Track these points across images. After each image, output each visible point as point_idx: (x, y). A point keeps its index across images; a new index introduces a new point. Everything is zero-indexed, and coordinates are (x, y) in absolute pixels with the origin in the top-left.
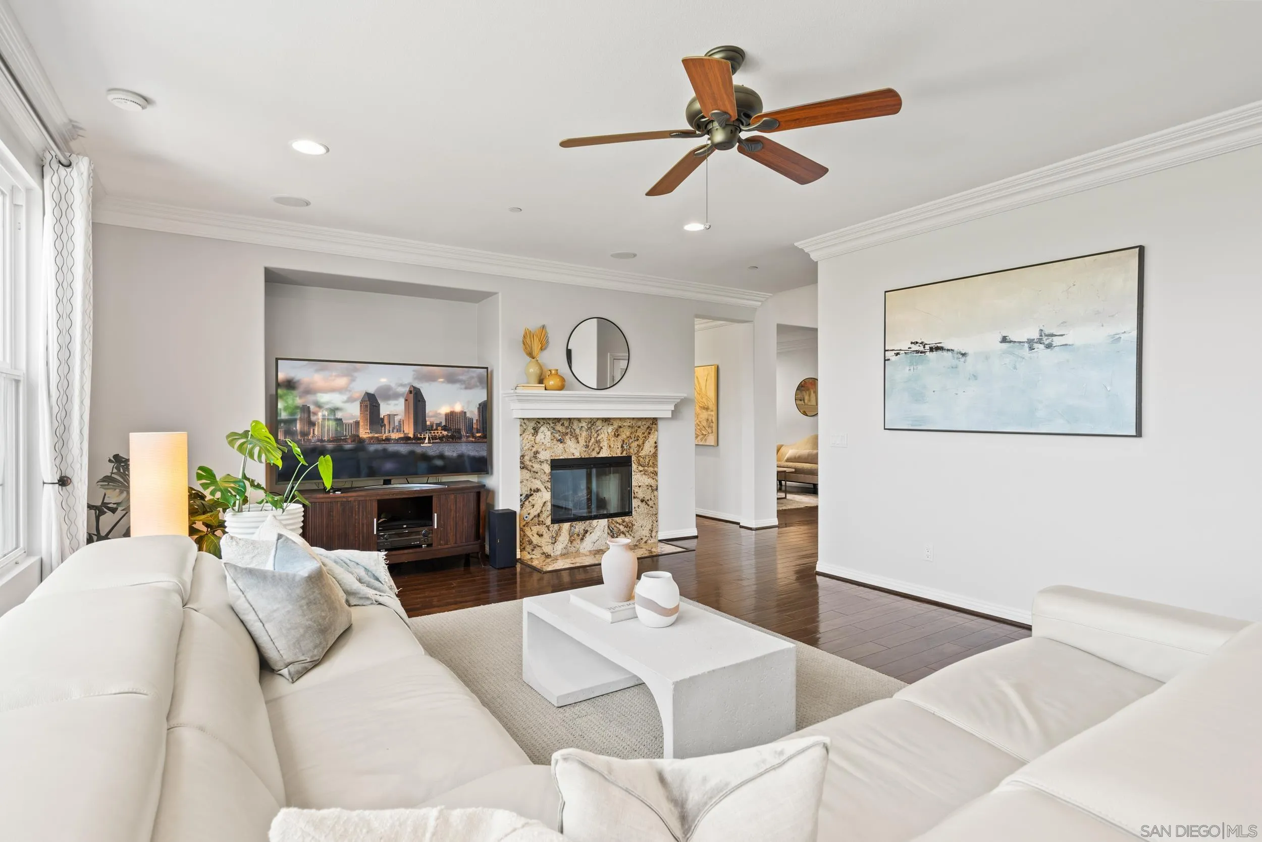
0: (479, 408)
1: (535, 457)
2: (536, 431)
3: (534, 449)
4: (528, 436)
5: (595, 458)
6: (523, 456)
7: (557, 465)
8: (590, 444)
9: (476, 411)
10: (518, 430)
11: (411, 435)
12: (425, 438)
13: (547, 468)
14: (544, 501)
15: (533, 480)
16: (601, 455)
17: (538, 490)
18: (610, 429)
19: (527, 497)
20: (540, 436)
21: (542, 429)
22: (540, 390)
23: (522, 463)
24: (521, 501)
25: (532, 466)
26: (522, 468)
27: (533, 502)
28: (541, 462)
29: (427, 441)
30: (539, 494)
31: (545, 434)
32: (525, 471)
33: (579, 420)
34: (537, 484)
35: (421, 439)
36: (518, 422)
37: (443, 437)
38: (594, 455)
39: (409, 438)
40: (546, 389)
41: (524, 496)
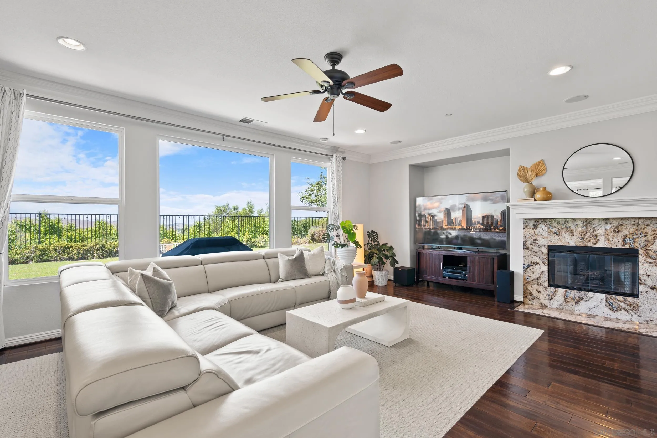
0: (501, 214)
1: (535, 243)
2: (535, 227)
3: (534, 238)
4: (530, 229)
5: (591, 247)
6: (525, 242)
7: (552, 249)
8: (586, 237)
9: (500, 215)
10: (522, 226)
11: (465, 227)
12: (472, 229)
13: (545, 251)
14: (542, 271)
15: (533, 257)
16: (597, 245)
17: (537, 263)
18: (608, 227)
19: (529, 266)
20: (539, 230)
21: (540, 225)
22: (532, 201)
23: (524, 245)
24: (524, 268)
25: (532, 248)
26: (525, 248)
27: (533, 270)
28: (540, 246)
29: (472, 230)
30: (538, 266)
31: (542, 229)
32: (527, 251)
33: (574, 219)
34: (536, 259)
35: (469, 229)
36: (522, 221)
37: (481, 228)
38: (590, 245)
39: (464, 229)
40: (535, 200)
41: (526, 265)
